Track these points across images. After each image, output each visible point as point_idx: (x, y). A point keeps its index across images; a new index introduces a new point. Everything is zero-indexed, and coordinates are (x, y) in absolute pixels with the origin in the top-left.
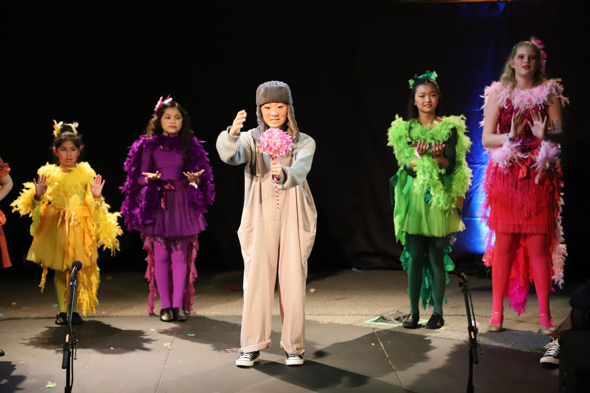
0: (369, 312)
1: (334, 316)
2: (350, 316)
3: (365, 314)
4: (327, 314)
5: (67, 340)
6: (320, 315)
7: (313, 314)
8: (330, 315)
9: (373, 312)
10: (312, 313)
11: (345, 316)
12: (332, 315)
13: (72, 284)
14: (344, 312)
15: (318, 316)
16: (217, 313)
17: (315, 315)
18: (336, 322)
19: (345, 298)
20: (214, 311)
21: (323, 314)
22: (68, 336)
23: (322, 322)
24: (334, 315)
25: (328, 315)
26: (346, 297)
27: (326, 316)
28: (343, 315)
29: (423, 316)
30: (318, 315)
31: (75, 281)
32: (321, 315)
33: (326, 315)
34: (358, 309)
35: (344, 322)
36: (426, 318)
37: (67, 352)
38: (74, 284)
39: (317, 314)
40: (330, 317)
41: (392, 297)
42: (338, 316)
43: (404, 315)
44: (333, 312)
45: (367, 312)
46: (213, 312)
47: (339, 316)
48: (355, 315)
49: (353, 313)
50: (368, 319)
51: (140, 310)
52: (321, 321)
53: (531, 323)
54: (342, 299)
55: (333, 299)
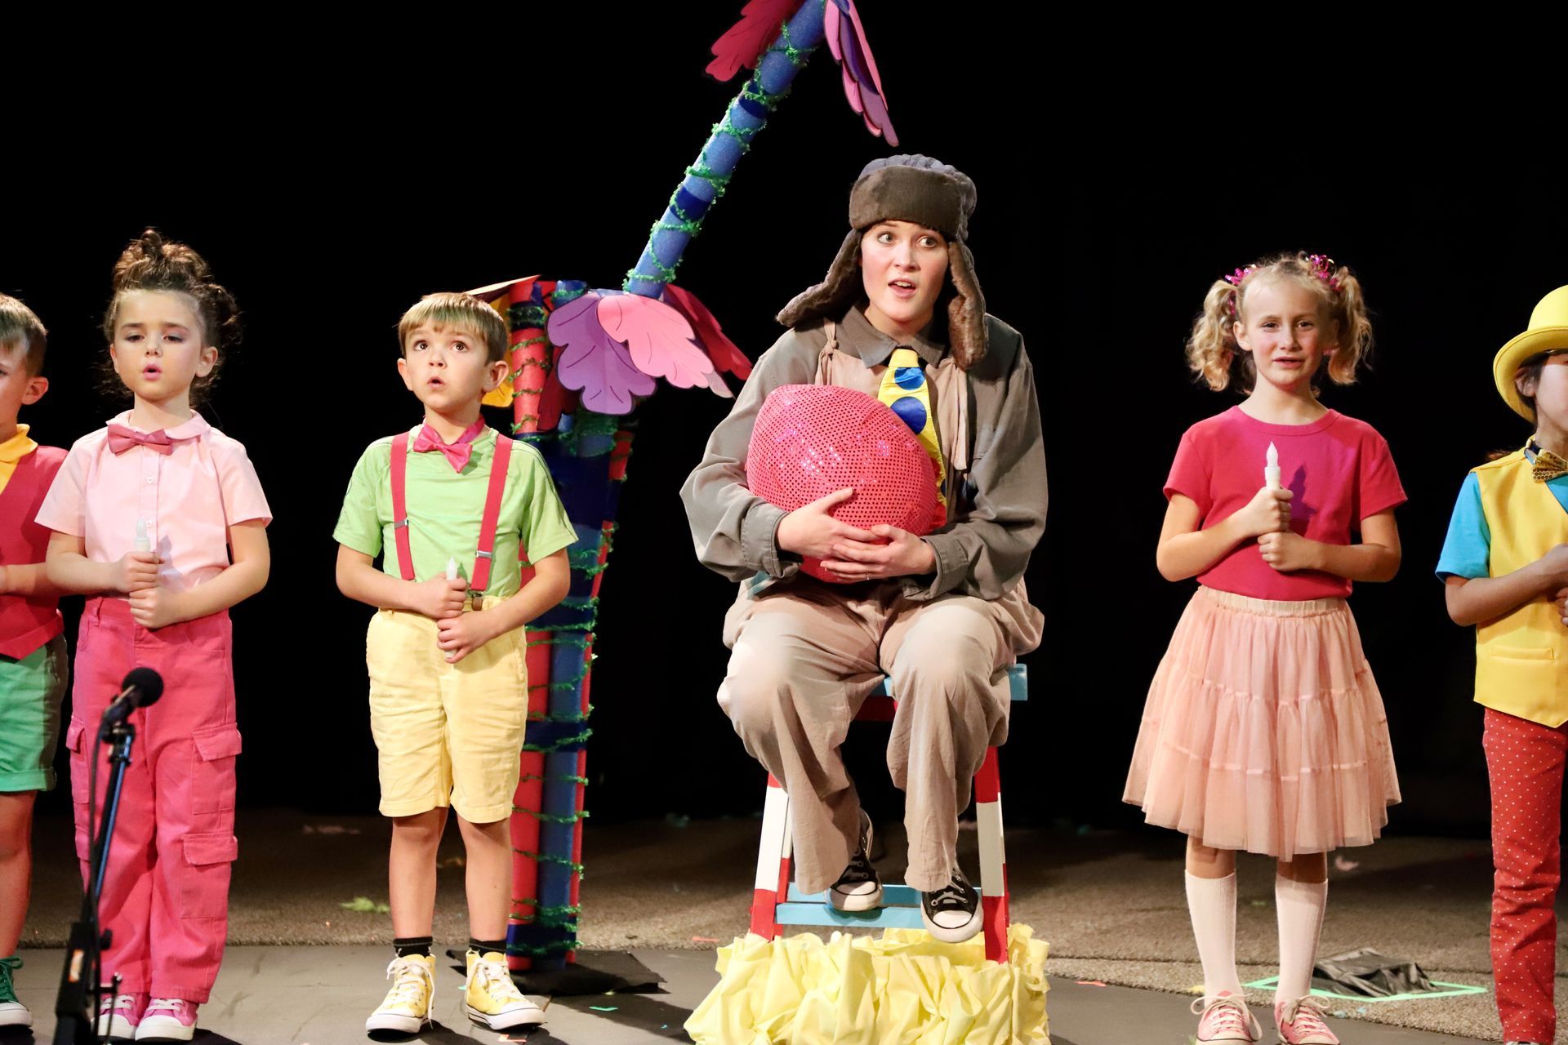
0: (1261, 953)
1: (1132, 962)
3: (1247, 960)
4: (1107, 953)
5: (75, 975)
6: (1079, 958)
7: (1056, 953)
8: (1118, 959)
11: (1175, 964)
12: (1125, 959)
13: (114, 751)
14: (1171, 951)
15: (1075, 961)
16: (708, 940)
17: (1062, 957)
18: (1141, 980)
20: (700, 935)
21: (1092, 954)
22: (78, 957)
23: (1086, 980)
24: (1130, 960)
25: (1109, 958)
26: (1176, 904)
27: (1102, 961)
28: (1165, 961)
29: (1465, 975)
30: (1071, 957)
31: (128, 740)
32: (1085, 958)
33: (1102, 958)
35: (1167, 984)
36: (1477, 979)
37: (71, 1022)
38: (122, 751)
39: (1070, 955)
40: (1118, 964)
42: (1147, 964)
43: (1395, 965)
44: (1129, 949)
45: (1254, 955)
46: (696, 938)
47: (1151, 963)
50: (1262, 977)
52: (1082, 976)
55: (1131, 910)
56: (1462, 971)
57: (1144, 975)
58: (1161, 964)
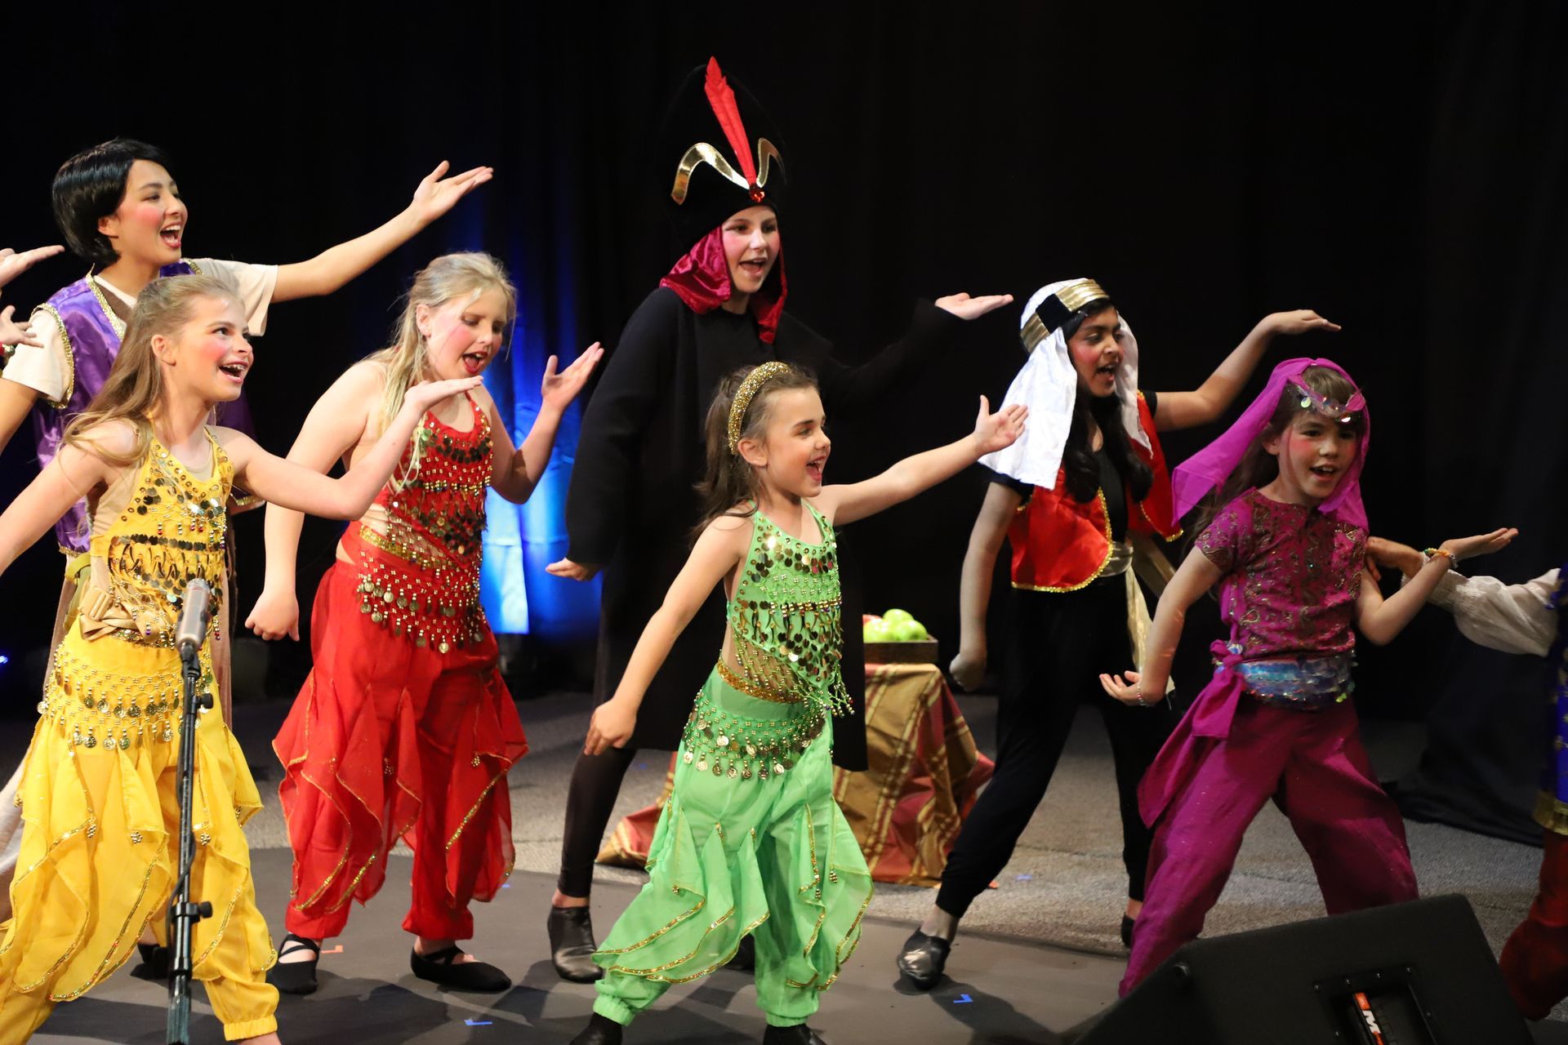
2: (544, 843)
19: (529, 785)
53: (1040, 849)
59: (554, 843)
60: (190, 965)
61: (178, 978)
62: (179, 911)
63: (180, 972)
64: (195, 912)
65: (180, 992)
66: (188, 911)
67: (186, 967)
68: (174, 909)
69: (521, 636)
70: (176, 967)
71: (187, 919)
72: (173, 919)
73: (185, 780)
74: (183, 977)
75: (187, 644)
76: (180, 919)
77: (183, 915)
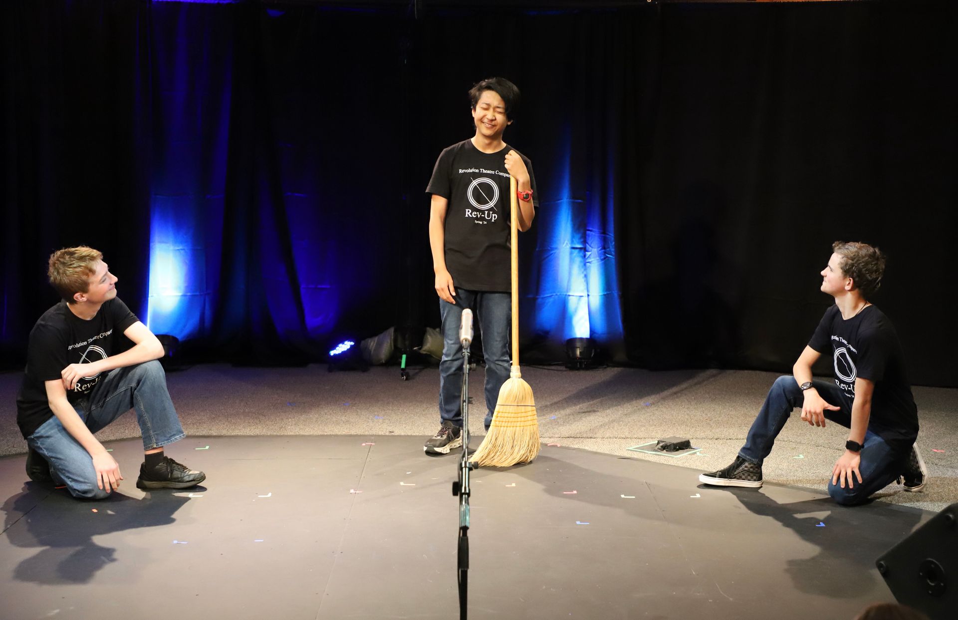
0: (629, 433)
1: (582, 439)
2: (604, 439)
3: (624, 436)
4: (573, 436)
8: (577, 438)
9: (634, 434)
10: (551, 435)
11: (598, 439)
14: (596, 434)
17: (556, 438)
19: (594, 411)
21: (567, 436)
24: (582, 437)
26: (595, 409)
27: (571, 439)
28: (595, 437)
32: (565, 438)
34: (613, 428)
40: (577, 441)
41: (657, 410)
44: (580, 433)
45: (627, 434)
47: (589, 440)
48: (610, 438)
49: (607, 435)
51: (321, 427)
54: (590, 412)
55: (579, 412)
56: (702, 439)
57: (588, 446)
58: (593, 439)
59: (609, 440)
60: (469, 490)
61: (464, 496)
62: (463, 465)
63: (465, 493)
64: (471, 466)
65: (465, 502)
66: (468, 465)
67: (467, 491)
68: (461, 464)
69: (587, 339)
70: (463, 491)
71: (467, 469)
72: (461, 469)
73: (464, 404)
74: (466, 496)
75: (466, 341)
76: (464, 469)
77: (465, 467)
